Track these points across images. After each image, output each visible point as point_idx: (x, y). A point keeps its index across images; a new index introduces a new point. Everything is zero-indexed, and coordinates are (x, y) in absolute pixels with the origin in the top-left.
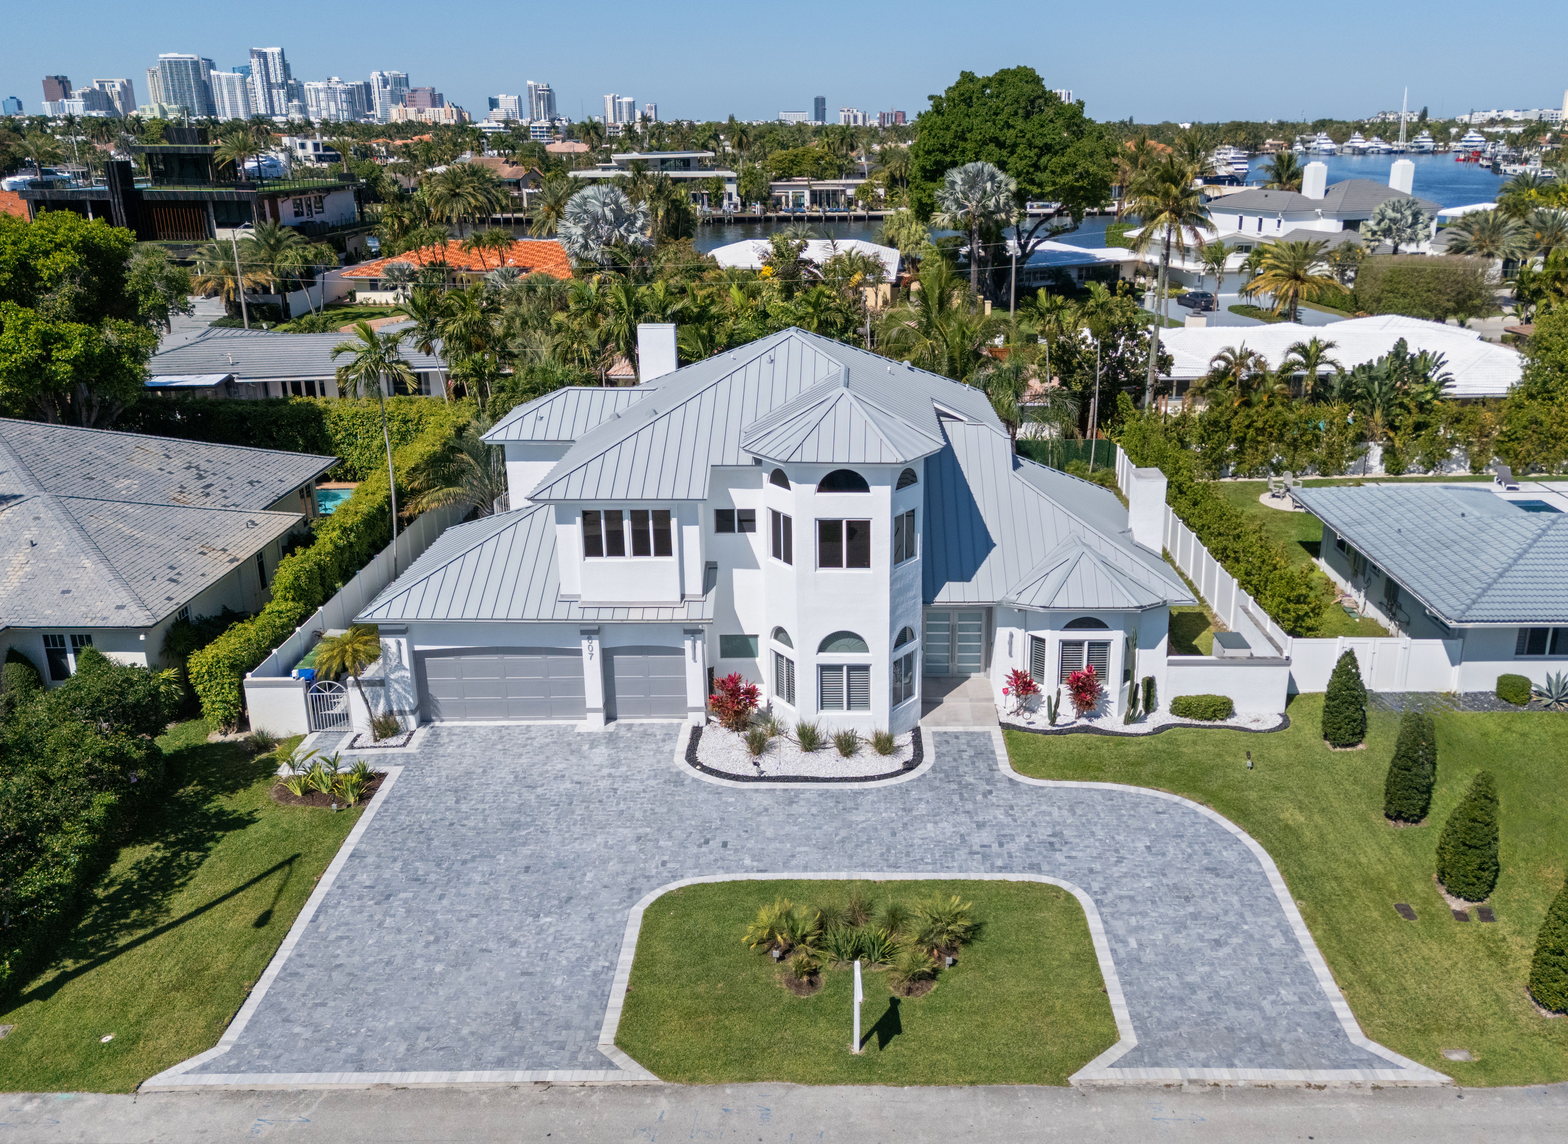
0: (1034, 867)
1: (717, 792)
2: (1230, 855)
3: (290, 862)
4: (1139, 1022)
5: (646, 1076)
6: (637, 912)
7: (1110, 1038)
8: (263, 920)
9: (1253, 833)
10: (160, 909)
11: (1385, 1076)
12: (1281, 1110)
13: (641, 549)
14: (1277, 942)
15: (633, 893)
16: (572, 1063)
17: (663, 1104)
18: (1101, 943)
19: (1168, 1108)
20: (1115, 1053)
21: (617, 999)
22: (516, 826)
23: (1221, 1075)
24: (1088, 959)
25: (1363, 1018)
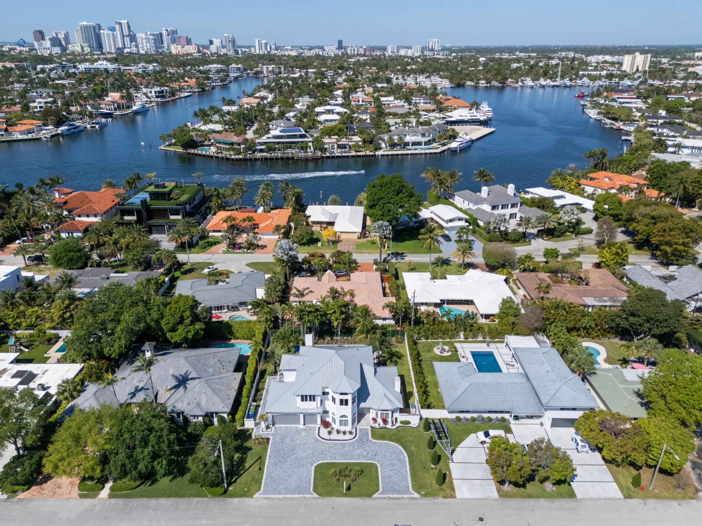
0: (372, 460)
1: (323, 443)
2: (402, 457)
3: (260, 457)
4: (383, 489)
5: (317, 496)
6: (313, 468)
7: (378, 490)
8: (260, 469)
9: (407, 452)
10: (245, 467)
11: (413, 496)
12: (397, 501)
13: (310, 400)
14: (405, 474)
15: (312, 464)
16: (307, 494)
17: (320, 500)
18: (380, 474)
19: (384, 501)
20: (379, 492)
21: (312, 484)
22: (293, 450)
23: (391, 496)
24: (377, 477)
25: (413, 486)
